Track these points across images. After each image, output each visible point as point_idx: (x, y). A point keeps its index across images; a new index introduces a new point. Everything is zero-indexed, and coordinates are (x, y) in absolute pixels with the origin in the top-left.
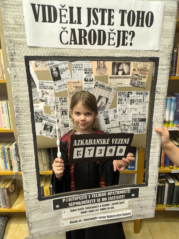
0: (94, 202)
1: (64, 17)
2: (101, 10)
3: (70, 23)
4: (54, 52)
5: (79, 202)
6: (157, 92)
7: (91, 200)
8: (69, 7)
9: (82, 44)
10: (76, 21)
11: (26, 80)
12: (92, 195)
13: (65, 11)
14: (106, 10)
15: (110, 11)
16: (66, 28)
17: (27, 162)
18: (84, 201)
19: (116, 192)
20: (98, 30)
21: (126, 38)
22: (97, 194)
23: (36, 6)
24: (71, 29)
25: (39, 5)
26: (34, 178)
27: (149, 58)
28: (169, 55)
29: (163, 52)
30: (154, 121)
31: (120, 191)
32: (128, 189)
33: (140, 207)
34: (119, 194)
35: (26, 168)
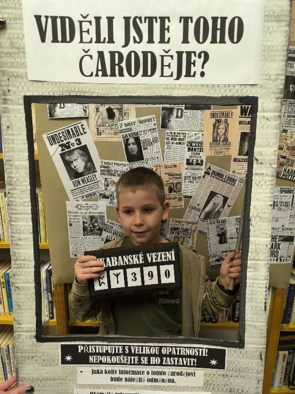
0: (136, 363)
1: (87, 33)
2: (147, 20)
3: (96, 42)
4: (69, 90)
5: (108, 357)
7: (129, 357)
8: (95, 18)
9: (115, 76)
10: (105, 38)
11: (25, 133)
12: (132, 347)
13: (88, 23)
14: (156, 18)
15: (163, 19)
16: (89, 50)
17: (21, 269)
18: (118, 357)
19: (179, 349)
20: (142, 52)
21: (192, 63)
22: (140, 348)
23: (42, 18)
24: (98, 52)
25: (47, 17)
26: (32, 300)
27: (238, 98)
28: (277, 93)
29: (265, 88)
30: (253, 216)
31: (187, 349)
32: (203, 348)
33: (229, 390)
34: (184, 354)
35: (19, 280)
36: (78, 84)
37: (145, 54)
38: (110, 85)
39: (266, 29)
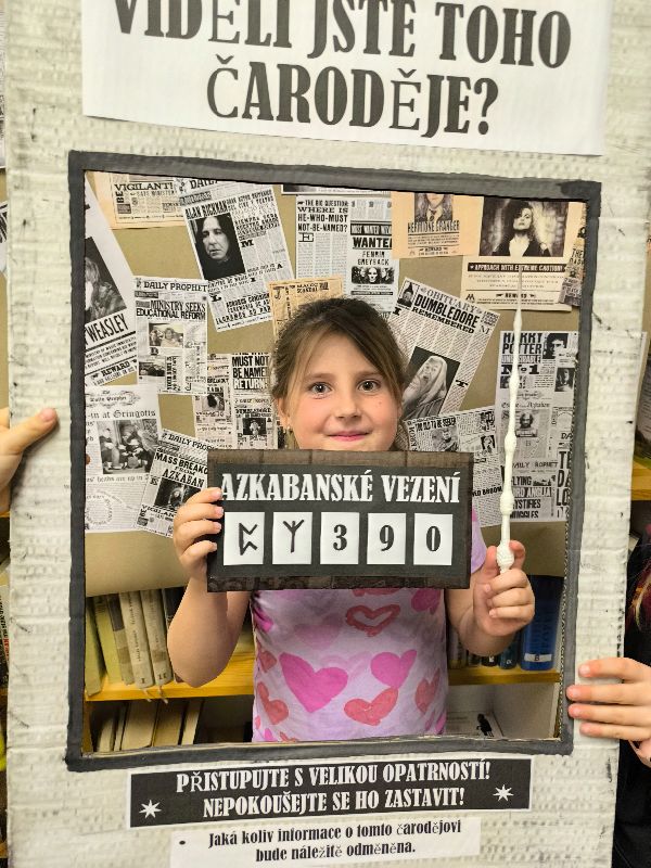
0: (320, 808)
1: (227, 21)
2: (366, 3)
3: (247, 42)
4: (181, 144)
5: (251, 798)
6: (600, 321)
7: (304, 796)
9: (291, 120)
10: (269, 36)
12: (311, 770)
15: (400, 5)
16: (230, 58)
17: (35, 580)
18: (275, 797)
19: (422, 766)
20: (353, 71)
21: (462, 103)
22: (332, 769)
24: (252, 64)
26: (60, 659)
27: (559, 185)
28: (640, 176)
29: (614, 164)
30: (592, 447)
31: (441, 764)
32: (479, 760)
33: (537, 857)
34: (436, 779)
35: (29, 610)
36: (202, 133)
37: (359, 75)
38: (276, 140)
39: (615, 42)
